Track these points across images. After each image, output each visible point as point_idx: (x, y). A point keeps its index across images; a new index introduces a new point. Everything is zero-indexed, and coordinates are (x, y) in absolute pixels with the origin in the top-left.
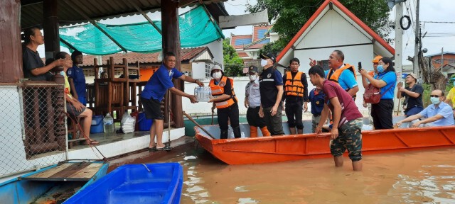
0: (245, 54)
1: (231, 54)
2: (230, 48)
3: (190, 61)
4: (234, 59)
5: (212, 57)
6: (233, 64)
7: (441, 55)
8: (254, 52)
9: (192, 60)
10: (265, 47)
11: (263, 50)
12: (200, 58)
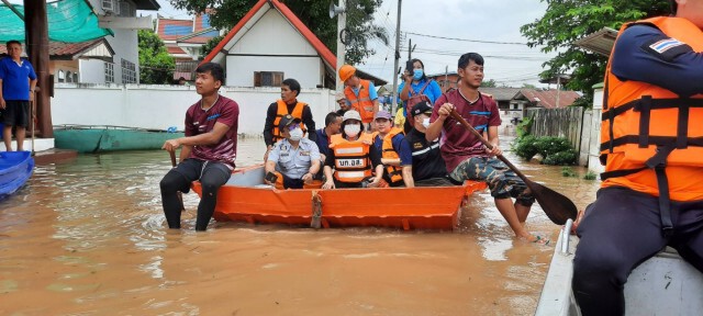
0: (179, 50)
1: (156, 47)
2: (155, 38)
3: (75, 57)
4: (160, 56)
5: (113, 53)
6: (158, 63)
7: (444, 76)
8: (194, 49)
9: (77, 55)
10: (211, 42)
11: (208, 48)
12: (90, 53)
